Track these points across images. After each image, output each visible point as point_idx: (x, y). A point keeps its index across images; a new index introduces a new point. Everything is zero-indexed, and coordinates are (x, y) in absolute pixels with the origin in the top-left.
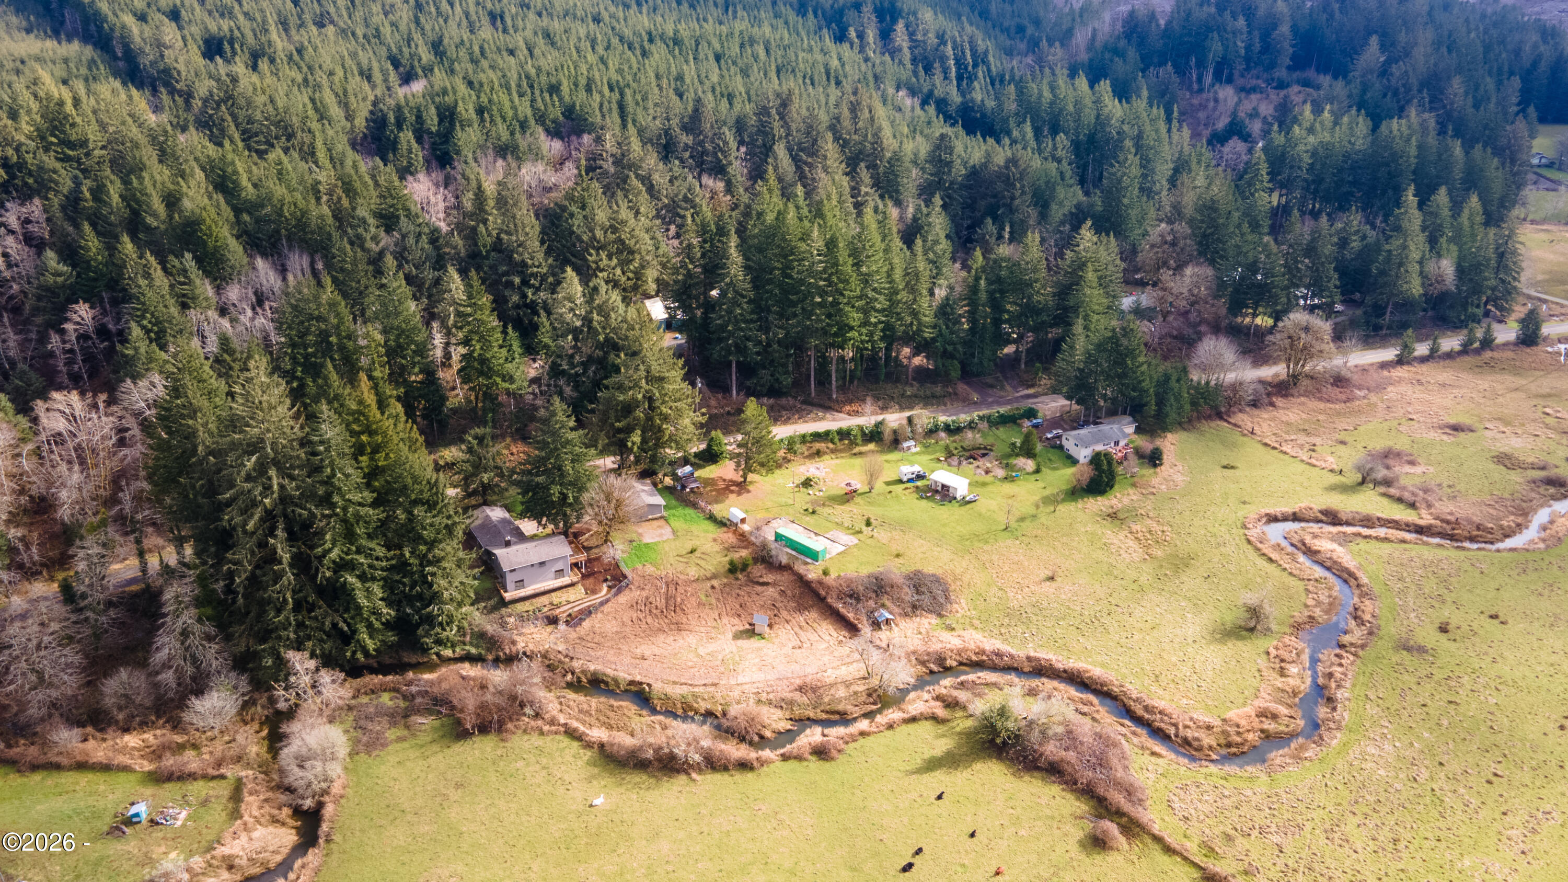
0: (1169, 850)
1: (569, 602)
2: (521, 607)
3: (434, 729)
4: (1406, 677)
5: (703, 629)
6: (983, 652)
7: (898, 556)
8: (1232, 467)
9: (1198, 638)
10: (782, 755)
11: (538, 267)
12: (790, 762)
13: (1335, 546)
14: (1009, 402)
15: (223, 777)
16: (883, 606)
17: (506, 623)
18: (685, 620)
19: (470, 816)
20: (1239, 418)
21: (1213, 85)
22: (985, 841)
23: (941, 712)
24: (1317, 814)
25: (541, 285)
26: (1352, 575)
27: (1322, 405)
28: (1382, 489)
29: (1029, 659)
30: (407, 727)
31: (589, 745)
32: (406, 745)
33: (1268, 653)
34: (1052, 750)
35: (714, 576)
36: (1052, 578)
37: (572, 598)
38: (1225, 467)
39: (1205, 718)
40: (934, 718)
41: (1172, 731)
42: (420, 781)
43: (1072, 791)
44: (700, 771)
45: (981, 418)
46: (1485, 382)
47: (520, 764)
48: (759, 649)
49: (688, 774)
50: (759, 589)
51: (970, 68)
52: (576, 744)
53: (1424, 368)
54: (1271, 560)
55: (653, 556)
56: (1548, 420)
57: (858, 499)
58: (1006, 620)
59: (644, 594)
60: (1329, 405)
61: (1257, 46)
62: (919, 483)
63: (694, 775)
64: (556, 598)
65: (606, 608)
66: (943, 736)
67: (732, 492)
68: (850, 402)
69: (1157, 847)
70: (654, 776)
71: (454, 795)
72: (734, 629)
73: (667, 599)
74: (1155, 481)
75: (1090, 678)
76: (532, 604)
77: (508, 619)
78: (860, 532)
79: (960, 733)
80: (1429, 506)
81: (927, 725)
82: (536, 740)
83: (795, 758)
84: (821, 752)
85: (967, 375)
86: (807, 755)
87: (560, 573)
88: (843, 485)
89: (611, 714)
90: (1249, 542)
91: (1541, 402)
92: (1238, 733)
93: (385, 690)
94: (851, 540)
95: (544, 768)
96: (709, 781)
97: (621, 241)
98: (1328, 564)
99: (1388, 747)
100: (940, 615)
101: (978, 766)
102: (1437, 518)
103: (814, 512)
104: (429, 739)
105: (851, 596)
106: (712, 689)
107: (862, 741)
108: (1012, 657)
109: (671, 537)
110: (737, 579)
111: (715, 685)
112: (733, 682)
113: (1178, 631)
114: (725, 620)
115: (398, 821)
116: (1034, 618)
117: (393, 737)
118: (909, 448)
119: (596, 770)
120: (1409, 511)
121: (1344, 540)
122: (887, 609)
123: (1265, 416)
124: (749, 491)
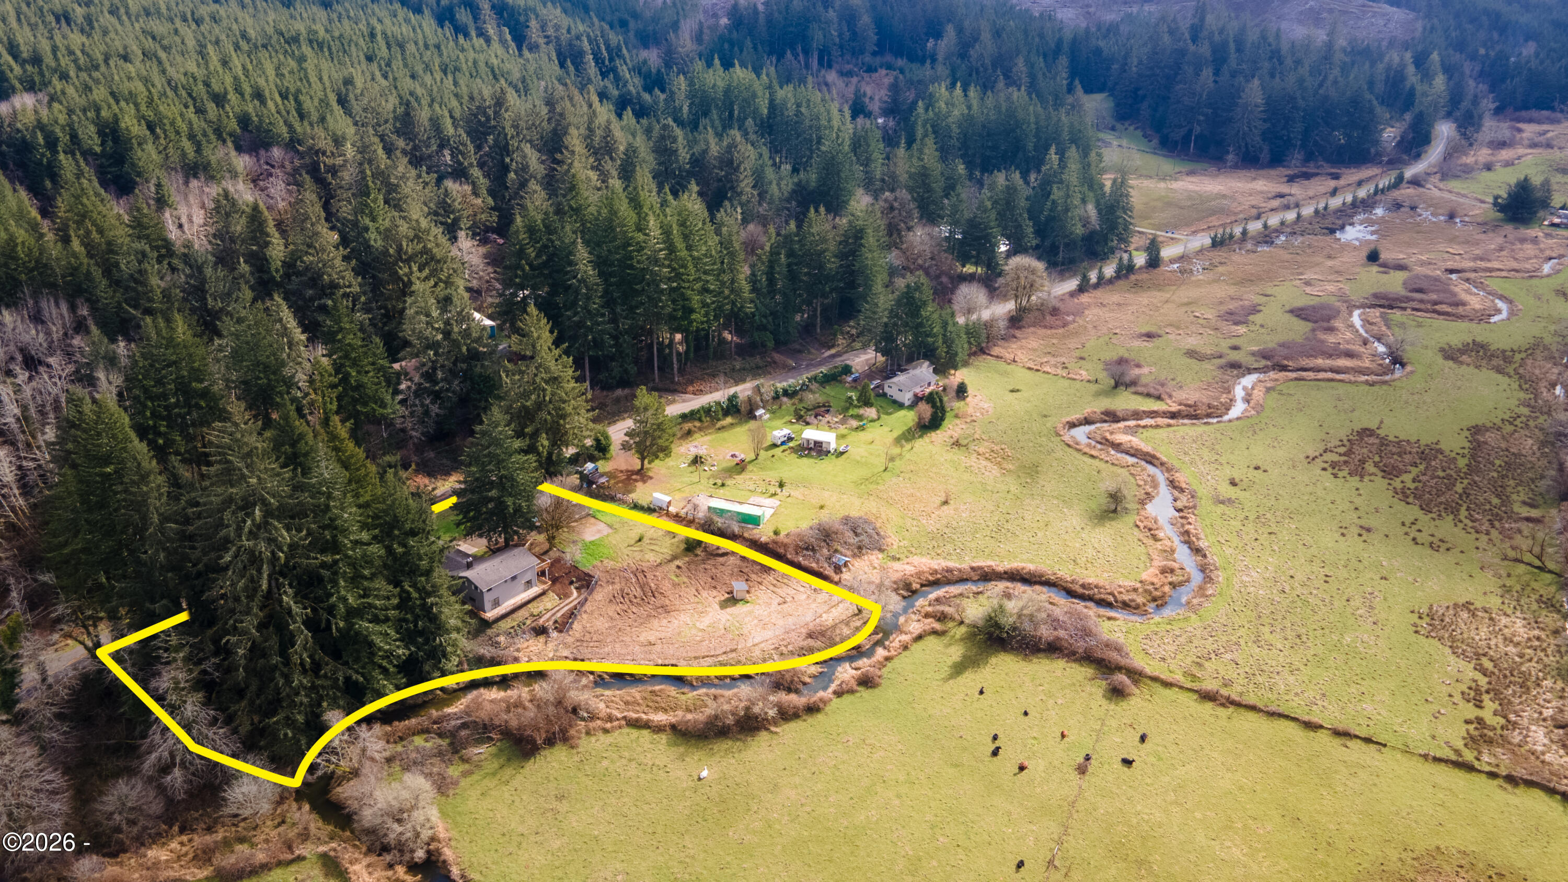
0: (1167, 684)
1: (548, 610)
2: (505, 625)
3: (495, 756)
4: (1233, 522)
5: (689, 607)
6: (935, 572)
7: (822, 507)
8: (1018, 391)
9: (1083, 525)
10: (835, 693)
11: (349, 286)
12: (845, 696)
13: (1129, 438)
14: (821, 364)
15: (301, 859)
16: (836, 551)
17: (497, 643)
18: (667, 602)
19: (591, 820)
20: (996, 351)
21: (819, 71)
22: (1038, 716)
23: (937, 626)
24: (1242, 632)
25: (354, 305)
26: (1154, 457)
27: (1049, 332)
28: (1133, 389)
29: (973, 569)
30: (465, 760)
31: (658, 729)
32: (475, 777)
33: (1137, 526)
34: (1045, 633)
35: (674, 558)
36: (946, 503)
37: (549, 606)
38: (1012, 391)
39: (1129, 583)
40: (935, 632)
41: (1111, 599)
42: (516, 804)
43: (1075, 661)
44: (776, 724)
45: (810, 380)
46: (1144, 299)
47: (605, 763)
48: (751, 612)
49: (767, 729)
50: (721, 559)
51: (607, 62)
52: (645, 732)
53: (1098, 293)
54: (1092, 456)
55: (606, 551)
56: (1201, 321)
57: (750, 467)
58: (934, 542)
59: (617, 587)
60: (1054, 331)
61: (847, 35)
62: (791, 444)
63: (773, 729)
64: (535, 608)
65: (588, 607)
66: (950, 645)
67: (636, 481)
68: (691, 382)
69: (1157, 685)
70: (738, 739)
71: (564, 807)
72: (717, 599)
73: (642, 588)
74: (970, 410)
75: (1029, 573)
76: (513, 620)
77: (498, 639)
78: (775, 494)
79: (962, 640)
80: (1170, 396)
81: (931, 641)
82: (605, 739)
83: (848, 692)
84: (866, 682)
85: (781, 344)
86: (855, 687)
87: (529, 584)
88: (728, 457)
89: (659, 699)
90: (1069, 446)
91: (1189, 309)
92: (1156, 589)
93: (414, 734)
94: (774, 502)
95: (630, 760)
96: (789, 731)
97: (425, 251)
98: (1132, 452)
99: (1254, 574)
100: (881, 550)
101: (993, 660)
102: (1180, 404)
103: (723, 485)
104: (496, 765)
105: (807, 549)
106: (734, 655)
107: (889, 665)
108: (960, 570)
109: (610, 531)
110: (697, 555)
111: (733, 651)
112: (749, 644)
113: (1065, 523)
114: (704, 594)
115: (524, 845)
116: (955, 537)
117: (457, 774)
118: (761, 416)
119: (682, 749)
120: (1159, 403)
121: (1133, 431)
122: (841, 554)
123: (1014, 346)
124: (651, 478)
